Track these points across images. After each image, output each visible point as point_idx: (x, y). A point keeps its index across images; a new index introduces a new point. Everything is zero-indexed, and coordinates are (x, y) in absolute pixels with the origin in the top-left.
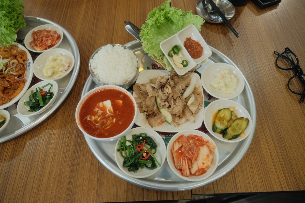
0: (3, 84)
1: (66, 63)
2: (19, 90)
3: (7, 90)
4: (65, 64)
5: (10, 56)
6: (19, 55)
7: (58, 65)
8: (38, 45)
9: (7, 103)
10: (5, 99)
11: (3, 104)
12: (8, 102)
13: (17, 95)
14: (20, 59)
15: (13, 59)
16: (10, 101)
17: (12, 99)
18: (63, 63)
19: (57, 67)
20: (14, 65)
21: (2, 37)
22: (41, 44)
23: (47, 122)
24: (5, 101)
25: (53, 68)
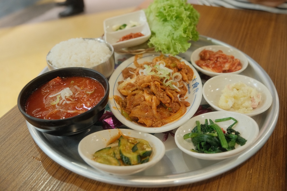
0: (162, 98)
1: (258, 96)
2: (178, 114)
3: (161, 108)
4: (255, 98)
5: (174, 67)
6: (185, 69)
7: (244, 96)
8: (210, 66)
9: (157, 126)
10: (156, 120)
11: (152, 126)
12: (159, 127)
13: (173, 121)
14: (185, 75)
15: (176, 71)
16: (161, 126)
17: (166, 123)
18: (252, 96)
19: (242, 99)
20: (176, 79)
21: (172, 42)
22: (213, 66)
23: (218, 181)
24: (156, 123)
25: (235, 97)
